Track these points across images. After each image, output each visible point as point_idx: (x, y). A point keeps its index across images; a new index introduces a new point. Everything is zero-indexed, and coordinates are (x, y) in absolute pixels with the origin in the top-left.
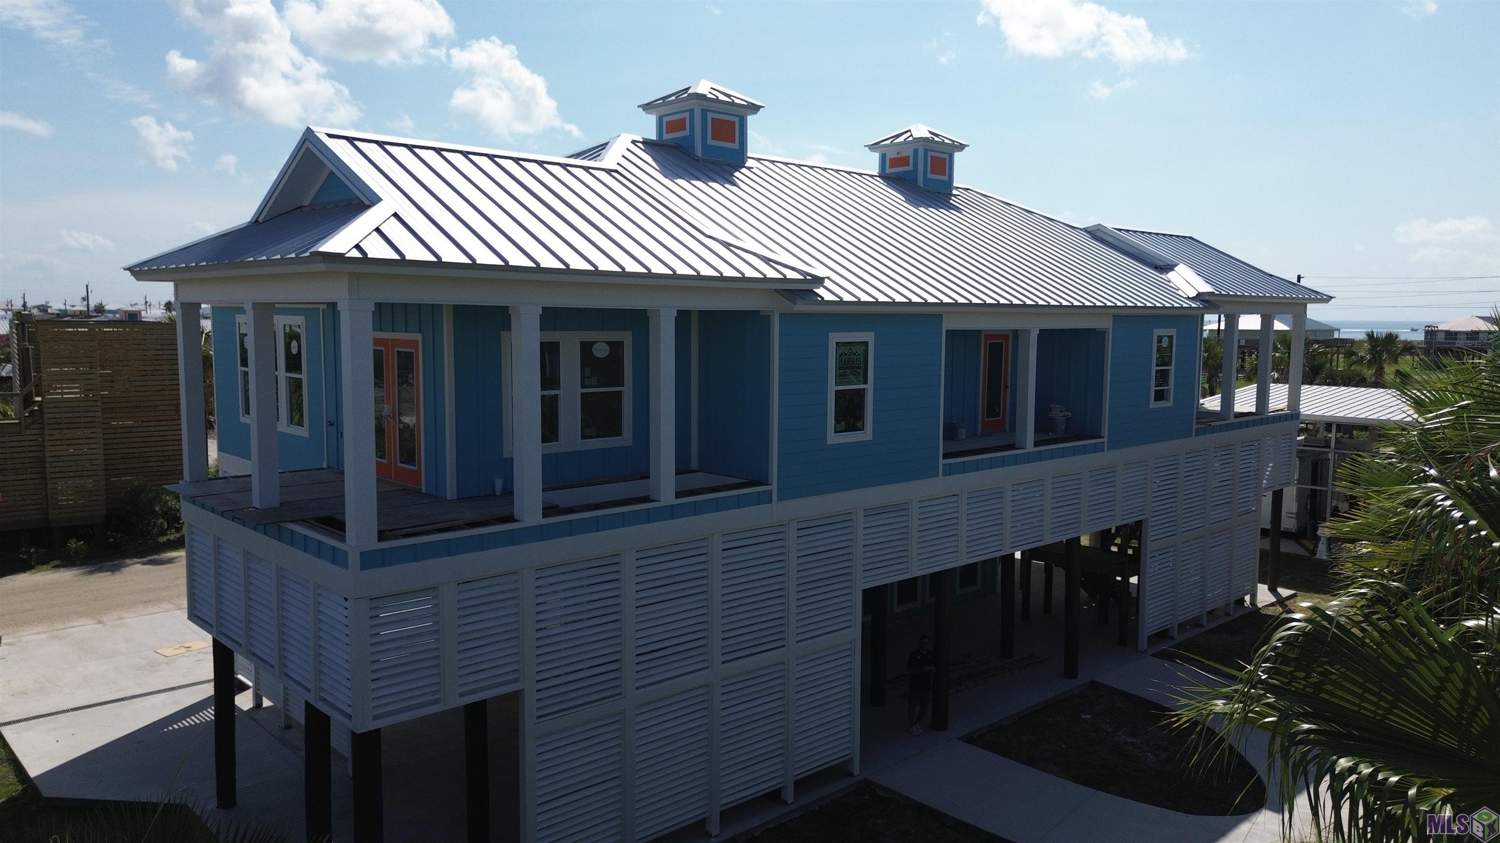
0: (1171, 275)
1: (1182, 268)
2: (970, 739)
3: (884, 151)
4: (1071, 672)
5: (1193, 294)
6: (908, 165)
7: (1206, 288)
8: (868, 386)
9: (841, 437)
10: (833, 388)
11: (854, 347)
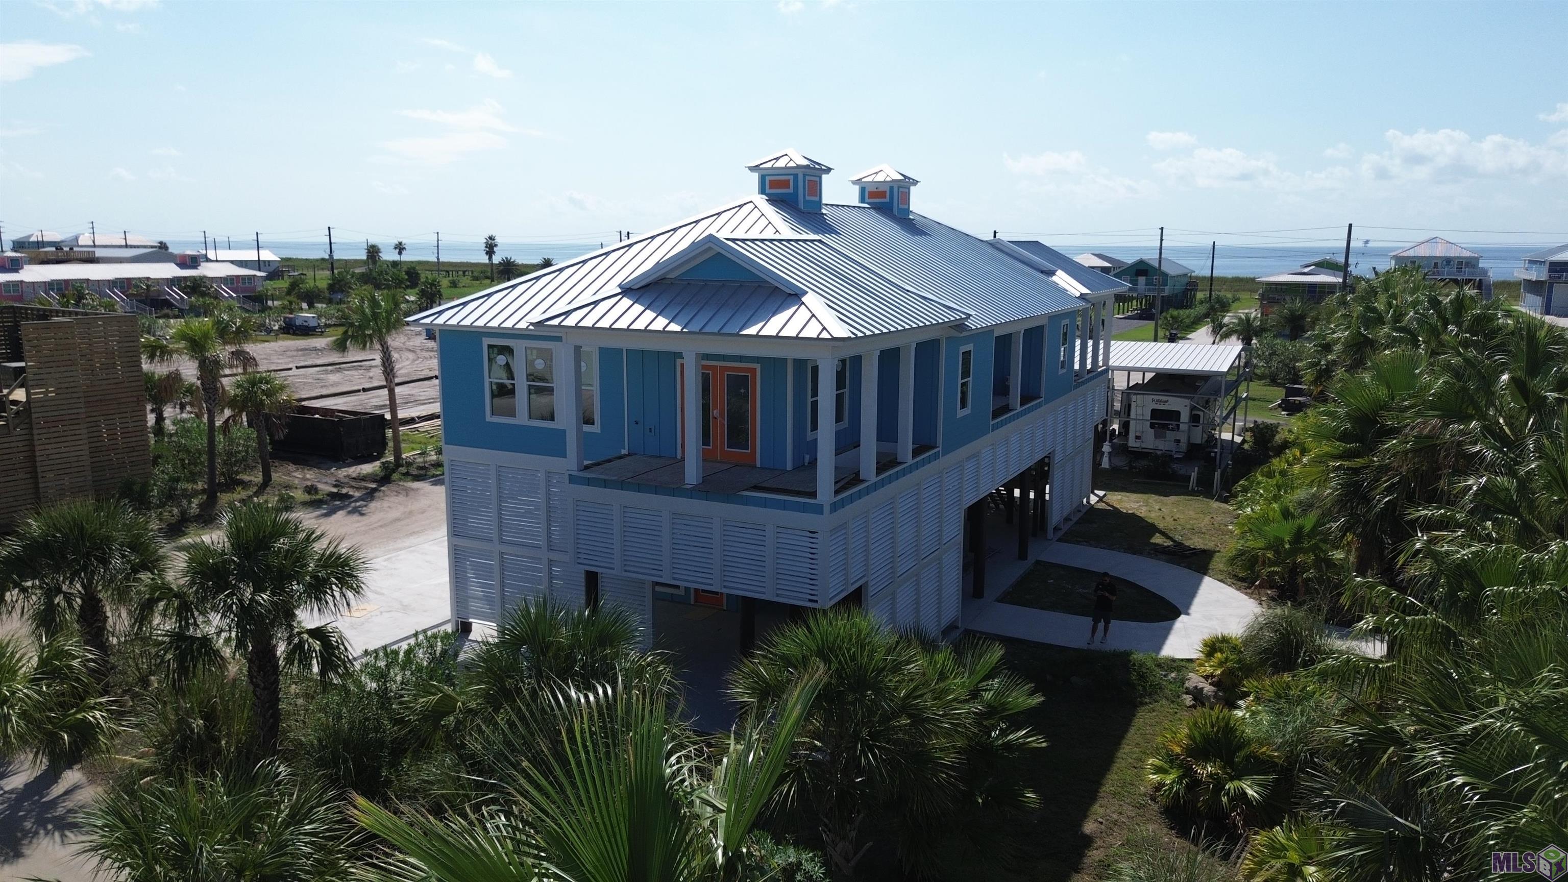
0: (1054, 278)
1: (1060, 273)
2: (1001, 600)
3: (863, 185)
4: (1023, 556)
5: (1078, 295)
6: (885, 197)
7: (1085, 291)
8: (970, 378)
9: (961, 413)
10: (960, 381)
11: (967, 354)
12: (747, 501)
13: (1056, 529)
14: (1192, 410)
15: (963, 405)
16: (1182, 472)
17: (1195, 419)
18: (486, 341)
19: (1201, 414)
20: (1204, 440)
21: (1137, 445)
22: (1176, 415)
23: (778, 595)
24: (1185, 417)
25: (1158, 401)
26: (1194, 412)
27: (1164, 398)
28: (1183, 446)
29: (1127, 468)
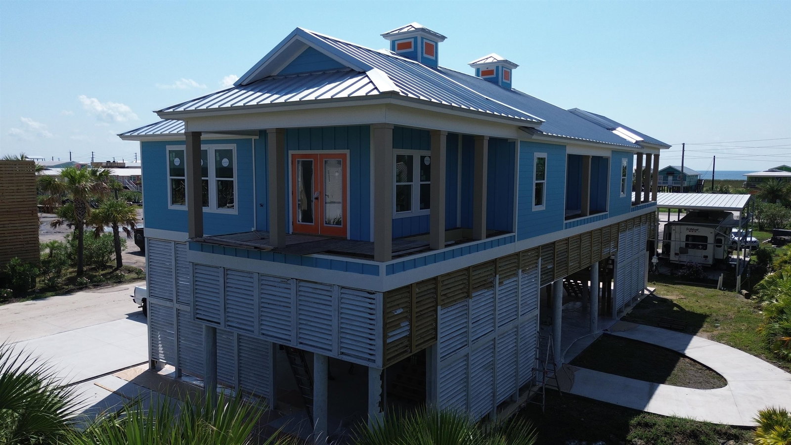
0: (616, 132)
1: (621, 129)
3: (479, 67)
5: (634, 142)
6: (493, 73)
7: (639, 138)
8: (545, 181)
9: (536, 208)
10: (535, 182)
11: (541, 161)
12: (316, 264)
13: (620, 311)
14: (716, 236)
15: (538, 202)
16: (711, 277)
17: (718, 242)
18: (169, 148)
19: (723, 238)
20: (725, 257)
21: (677, 259)
22: (705, 239)
23: (342, 353)
24: (711, 240)
25: (691, 229)
26: (718, 237)
27: (696, 228)
28: (710, 261)
29: (669, 274)
